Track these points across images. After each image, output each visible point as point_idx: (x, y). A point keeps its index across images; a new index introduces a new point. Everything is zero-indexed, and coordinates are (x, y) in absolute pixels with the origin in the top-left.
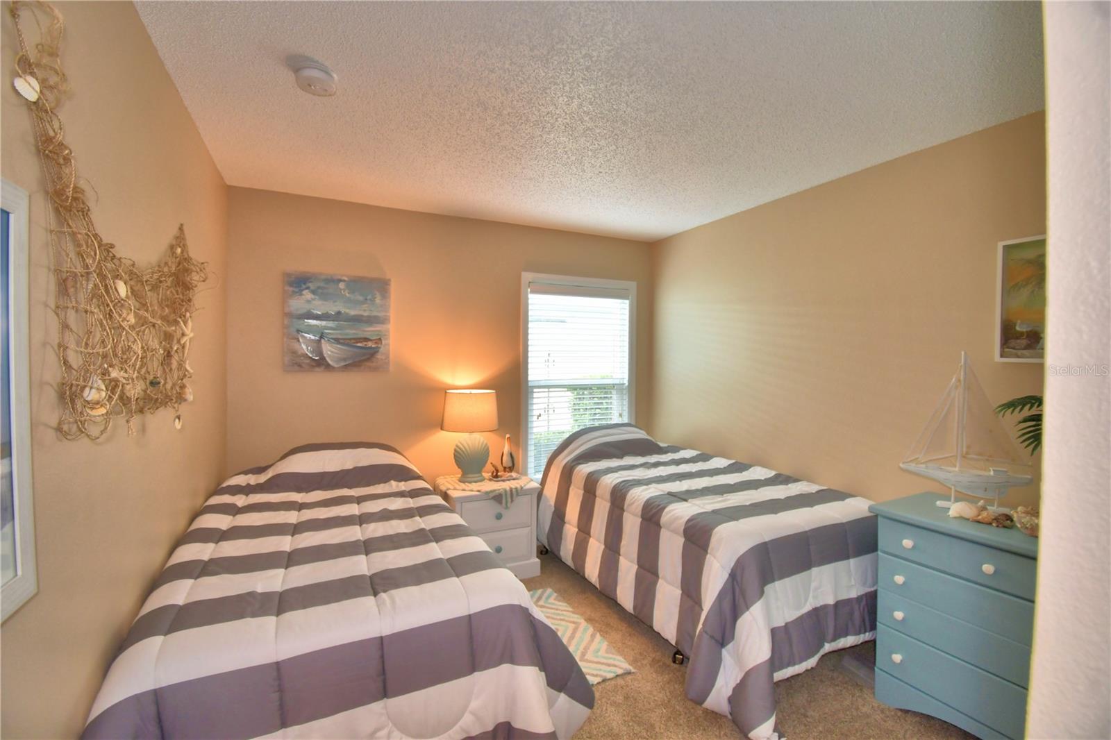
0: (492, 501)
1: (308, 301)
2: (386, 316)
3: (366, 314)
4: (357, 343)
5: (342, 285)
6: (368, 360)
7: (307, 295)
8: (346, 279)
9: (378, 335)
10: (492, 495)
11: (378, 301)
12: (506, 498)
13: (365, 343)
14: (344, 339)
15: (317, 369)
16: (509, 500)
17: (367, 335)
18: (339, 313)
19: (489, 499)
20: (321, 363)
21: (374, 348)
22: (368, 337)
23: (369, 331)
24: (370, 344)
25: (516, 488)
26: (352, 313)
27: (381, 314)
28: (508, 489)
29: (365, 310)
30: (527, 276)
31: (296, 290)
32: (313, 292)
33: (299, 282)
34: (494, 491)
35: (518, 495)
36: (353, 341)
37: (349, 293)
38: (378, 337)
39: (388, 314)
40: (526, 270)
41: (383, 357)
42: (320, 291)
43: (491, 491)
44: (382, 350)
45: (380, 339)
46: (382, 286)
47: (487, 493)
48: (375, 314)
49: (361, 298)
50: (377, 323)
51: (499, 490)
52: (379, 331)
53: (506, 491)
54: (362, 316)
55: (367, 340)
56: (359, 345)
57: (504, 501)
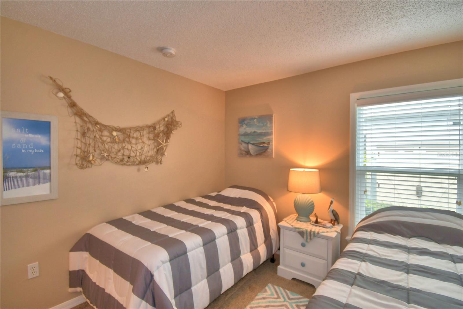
0: (298, 234)
1: (245, 129)
2: (271, 131)
3: (264, 131)
4: (261, 144)
5: (255, 120)
6: (264, 152)
7: (245, 126)
8: (257, 117)
9: (268, 141)
10: (298, 230)
11: (268, 125)
12: (307, 235)
13: (263, 145)
14: (256, 143)
15: (247, 156)
16: (309, 237)
17: (264, 141)
18: (255, 132)
19: (296, 232)
20: (248, 153)
21: (267, 147)
22: (265, 142)
23: (265, 139)
24: (265, 145)
25: (314, 232)
26: (259, 131)
27: (270, 131)
28: (309, 230)
29: (263, 130)
30: (354, 96)
31: (241, 125)
32: (246, 125)
33: (242, 121)
34: (300, 228)
35: (314, 236)
36: (259, 144)
37: (258, 123)
38: (268, 142)
39: (272, 131)
40: (353, 92)
41: (270, 151)
42: (248, 124)
43: (298, 228)
44: (270, 147)
45: (269, 143)
46: (269, 118)
47: (296, 228)
48: (267, 131)
49: (262, 125)
50: (268, 135)
51: (303, 229)
52: (269, 139)
53: (307, 231)
54: (262, 132)
55: (264, 143)
56: (261, 145)
57: (305, 236)
